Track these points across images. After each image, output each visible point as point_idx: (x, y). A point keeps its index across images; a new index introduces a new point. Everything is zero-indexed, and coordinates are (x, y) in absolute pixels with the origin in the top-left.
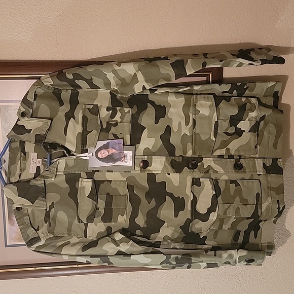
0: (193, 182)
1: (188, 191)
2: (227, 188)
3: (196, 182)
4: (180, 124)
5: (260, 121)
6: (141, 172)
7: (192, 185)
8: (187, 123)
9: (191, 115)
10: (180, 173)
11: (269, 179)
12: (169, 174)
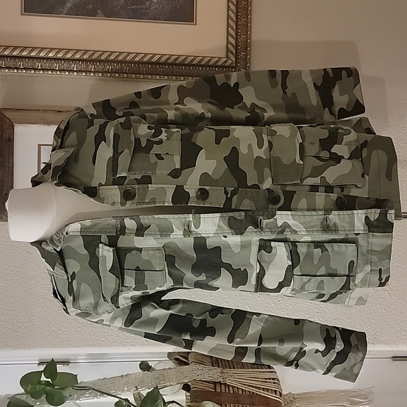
0: (260, 246)
1: (253, 261)
2: (309, 256)
3: (265, 246)
4: (250, 146)
5: (362, 149)
6: (185, 236)
7: (259, 250)
8: (260, 145)
9: (265, 137)
10: (241, 234)
11: (370, 240)
12: (226, 237)
